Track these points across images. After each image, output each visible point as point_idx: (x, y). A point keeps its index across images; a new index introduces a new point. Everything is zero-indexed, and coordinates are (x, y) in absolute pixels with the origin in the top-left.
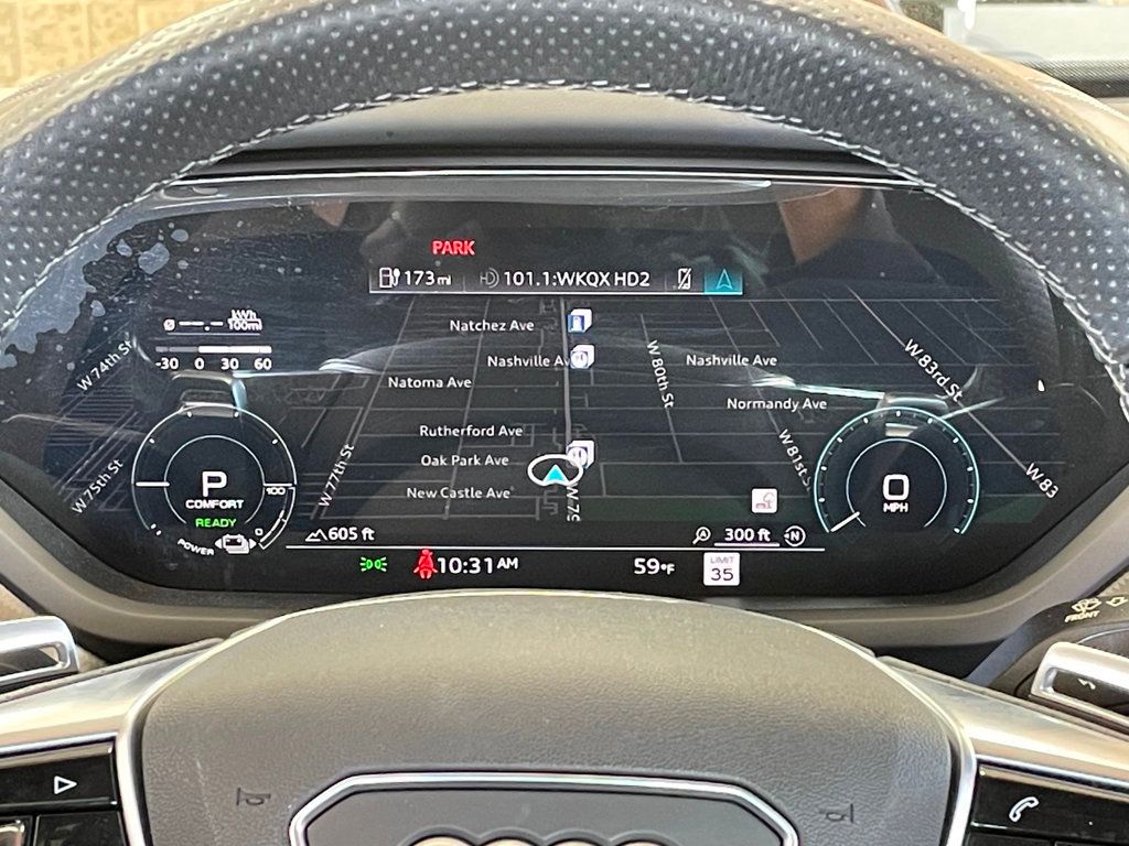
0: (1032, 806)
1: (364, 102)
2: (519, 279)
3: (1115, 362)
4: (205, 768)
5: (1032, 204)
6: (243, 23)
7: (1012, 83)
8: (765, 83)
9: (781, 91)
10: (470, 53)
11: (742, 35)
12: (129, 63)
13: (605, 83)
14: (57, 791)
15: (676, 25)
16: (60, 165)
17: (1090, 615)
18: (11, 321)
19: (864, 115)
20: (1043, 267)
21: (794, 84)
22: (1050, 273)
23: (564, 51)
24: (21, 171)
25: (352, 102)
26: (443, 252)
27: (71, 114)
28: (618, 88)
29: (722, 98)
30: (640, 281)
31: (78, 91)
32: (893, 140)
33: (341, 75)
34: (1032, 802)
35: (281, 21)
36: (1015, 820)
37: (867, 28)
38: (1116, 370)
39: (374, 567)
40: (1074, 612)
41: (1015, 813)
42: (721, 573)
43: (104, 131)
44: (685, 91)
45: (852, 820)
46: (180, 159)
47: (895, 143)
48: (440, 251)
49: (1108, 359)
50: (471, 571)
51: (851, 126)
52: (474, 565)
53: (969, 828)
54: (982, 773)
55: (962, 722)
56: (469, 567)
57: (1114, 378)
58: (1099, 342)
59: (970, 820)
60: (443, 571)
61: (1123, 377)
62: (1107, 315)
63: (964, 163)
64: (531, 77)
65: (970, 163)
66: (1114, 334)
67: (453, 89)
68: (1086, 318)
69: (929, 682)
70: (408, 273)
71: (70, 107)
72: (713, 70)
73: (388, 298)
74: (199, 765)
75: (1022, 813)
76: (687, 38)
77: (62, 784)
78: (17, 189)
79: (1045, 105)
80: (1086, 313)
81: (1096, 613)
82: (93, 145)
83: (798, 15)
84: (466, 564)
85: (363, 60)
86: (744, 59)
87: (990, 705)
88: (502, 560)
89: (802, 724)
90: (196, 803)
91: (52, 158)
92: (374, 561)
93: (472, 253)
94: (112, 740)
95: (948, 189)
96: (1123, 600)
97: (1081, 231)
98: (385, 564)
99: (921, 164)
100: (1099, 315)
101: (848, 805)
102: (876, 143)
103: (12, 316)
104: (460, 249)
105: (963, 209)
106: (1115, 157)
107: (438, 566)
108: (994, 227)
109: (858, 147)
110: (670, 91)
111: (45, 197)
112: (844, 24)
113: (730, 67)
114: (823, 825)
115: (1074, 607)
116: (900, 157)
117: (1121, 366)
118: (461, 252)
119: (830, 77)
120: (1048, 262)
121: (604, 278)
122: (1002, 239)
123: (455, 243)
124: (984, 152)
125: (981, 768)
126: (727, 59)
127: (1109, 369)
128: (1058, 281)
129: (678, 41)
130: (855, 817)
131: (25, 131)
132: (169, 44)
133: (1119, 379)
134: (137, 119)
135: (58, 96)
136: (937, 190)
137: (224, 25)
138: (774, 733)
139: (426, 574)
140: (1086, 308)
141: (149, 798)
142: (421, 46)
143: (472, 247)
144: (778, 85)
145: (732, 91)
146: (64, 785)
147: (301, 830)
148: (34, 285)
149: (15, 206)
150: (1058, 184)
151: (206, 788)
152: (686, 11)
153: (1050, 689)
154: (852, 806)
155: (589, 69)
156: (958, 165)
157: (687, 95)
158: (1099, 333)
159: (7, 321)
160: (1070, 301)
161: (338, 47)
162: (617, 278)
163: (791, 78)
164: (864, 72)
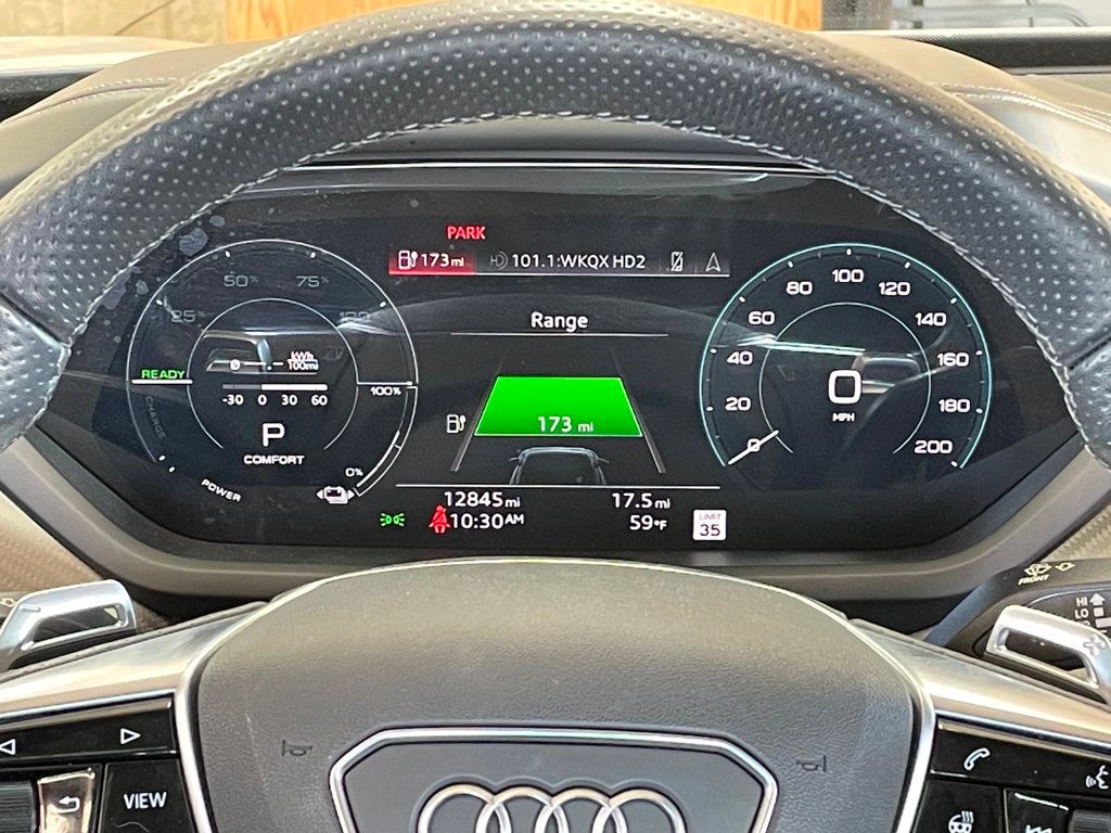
0: (983, 756)
1: (394, 130)
2: (526, 262)
3: (1059, 364)
4: (254, 723)
5: (987, 225)
6: (288, 64)
7: (969, 119)
8: (751, 117)
9: (764, 123)
10: (488, 89)
11: (731, 75)
12: (187, 99)
13: (608, 114)
14: (123, 741)
15: (672, 66)
16: (126, 190)
17: (1041, 578)
18: (81, 325)
19: (838, 145)
20: (997, 279)
21: (777, 118)
22: (1003, 284)
23: (572, 88)
24: (92, 196)
25: (384, 131)
26: (457, 237)
27: (136, 145)
28: (620, 118)
29: (713, 128)
30: (637, 263)
31: (142, 124)
32: (865, 167)
33: (374, 109)
34: (984, 753)
35: (321, 62)
36: (969, 768)
37: (842, 70)
38: (1061, 372)
39: (393, 522)
40: (1026, 576)
41: (969, 763)
42: (710, 529)
43: (166, 160)
44: (680, 122)
45: (824, 770)
46: (231, 183)
47: (866, 170)
48: (453, 236)
49: (1053, 361)
50: (482, 527)
51: (827, 154)
52: (484, 521)
53: (928, 776)
54: (940, 726)
55: (923, 680)
56: (480, 523)
57: (1059, 378)
58: (1046, 346)
59: (929, 769)
60: (456, 526)
61: (1067, 377)
62: (1053, 324)
63: (927, 189)
64: (542, 109)
65: (931, 189)
66: (1059, 340)
67: (473, 119)
68: (1035, 325)
69: (895, 643)
70: (425, 256)
71: (135, 139)
72: (704, 104)
73: (406, 279)
74: (249, 720)
75: (975, 762)
76: (681, 77)
77: (127, 736)
78: (88, 212)
79: (1000, 137)
80: (1035, 321)
81: (1046, 577)
82: (155, 172)
83: (779, 57)
84: (476, 520)
85: (394, 96)
86: (731, 96)
87: (949, 664)
88: (510, 516)
89: (782, 685)
90: (245, 753)
91: (119, 184)
92: (392, 516)
93: (483, 237)
94: (171, 696)
95: (913, 210)
96: (1070, 566)
97: (1030, 250)
98: (403, 520)
99: (889, 188)
100: (1046, 323)
101: (821, 757)
102: (849, 169)
103: (82, 322)
104: (472, 234)
105: (927, 227)
106: (1060, 185)
107: (451, 521)
108: (953, 244)
109: (834, 172)
110: (666, 122)
111: (112, 218)
112: (820, 66)
113: (719, 102)
114: (799, 774)
115: (1027, 571)
116: (869, 182)
117: (1065, 368)
118: (473, 237)
119: (808, 112)
120: (1001, 275)
121: (604, 261)
122: (961, 254)
123: (468, 228)
124: (944, 180)
125: (940, 722)
126: (717, 96)
127: (1055, 370)
128: (1010, 291)
129: (674, 79)
130: (828, 767)
131: (95, 159)
132: (221, 82)
133: (1064, 379)
134: (193, 148)
135: (124, 128)
136: (903, 210)
137: (271, 66)
138: (756, 693)
139: (440, 528)
140: (1034, 316)
141: (205, 748)
142: (446, 83)
143: (484, 233)
144: (762, 118)
145: (721, 122)
146: (130, 736)
147: (339, 778)
148: (101, 293)
149: (86, 227)
150: (1010, 208)
151: (256, 740)
152: (680, 54)
153: (1004, 648)
154: (825, 757)
155: (595, 103)
156: (921, 190)
157: (681, 125)
158: (1046, 338)
159: (77, 326)
160: (1021, 309)
161: (372, 85)
162: (615, 261)
163: (773, 113)
164: (839, 108)
